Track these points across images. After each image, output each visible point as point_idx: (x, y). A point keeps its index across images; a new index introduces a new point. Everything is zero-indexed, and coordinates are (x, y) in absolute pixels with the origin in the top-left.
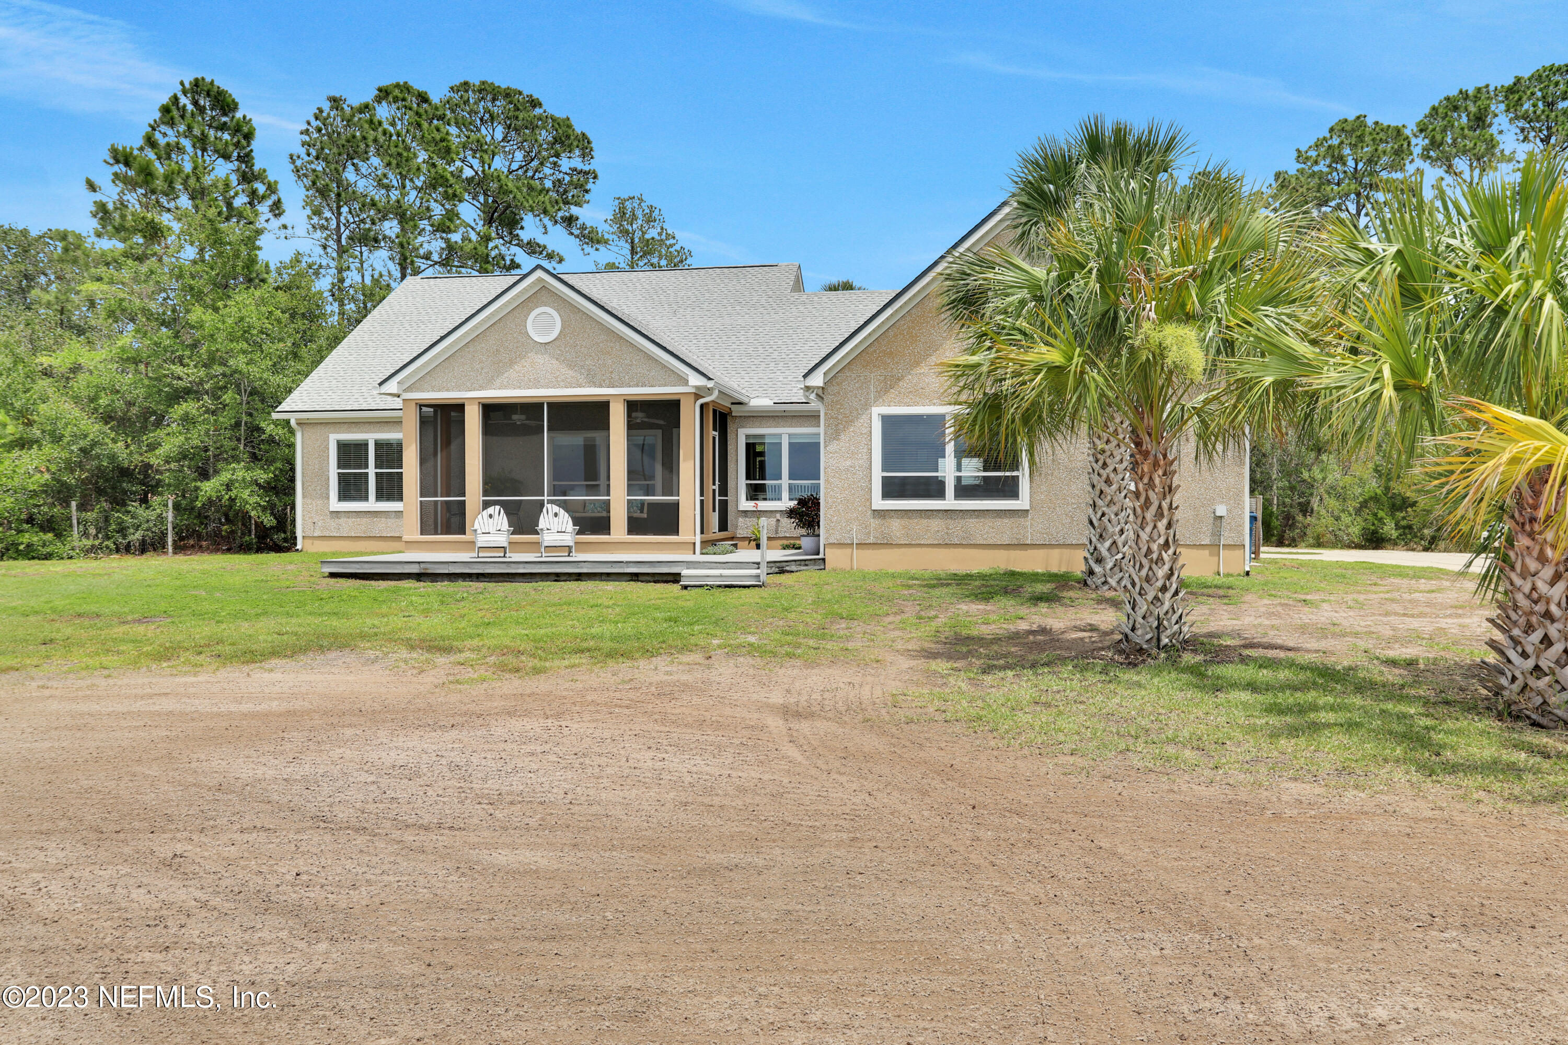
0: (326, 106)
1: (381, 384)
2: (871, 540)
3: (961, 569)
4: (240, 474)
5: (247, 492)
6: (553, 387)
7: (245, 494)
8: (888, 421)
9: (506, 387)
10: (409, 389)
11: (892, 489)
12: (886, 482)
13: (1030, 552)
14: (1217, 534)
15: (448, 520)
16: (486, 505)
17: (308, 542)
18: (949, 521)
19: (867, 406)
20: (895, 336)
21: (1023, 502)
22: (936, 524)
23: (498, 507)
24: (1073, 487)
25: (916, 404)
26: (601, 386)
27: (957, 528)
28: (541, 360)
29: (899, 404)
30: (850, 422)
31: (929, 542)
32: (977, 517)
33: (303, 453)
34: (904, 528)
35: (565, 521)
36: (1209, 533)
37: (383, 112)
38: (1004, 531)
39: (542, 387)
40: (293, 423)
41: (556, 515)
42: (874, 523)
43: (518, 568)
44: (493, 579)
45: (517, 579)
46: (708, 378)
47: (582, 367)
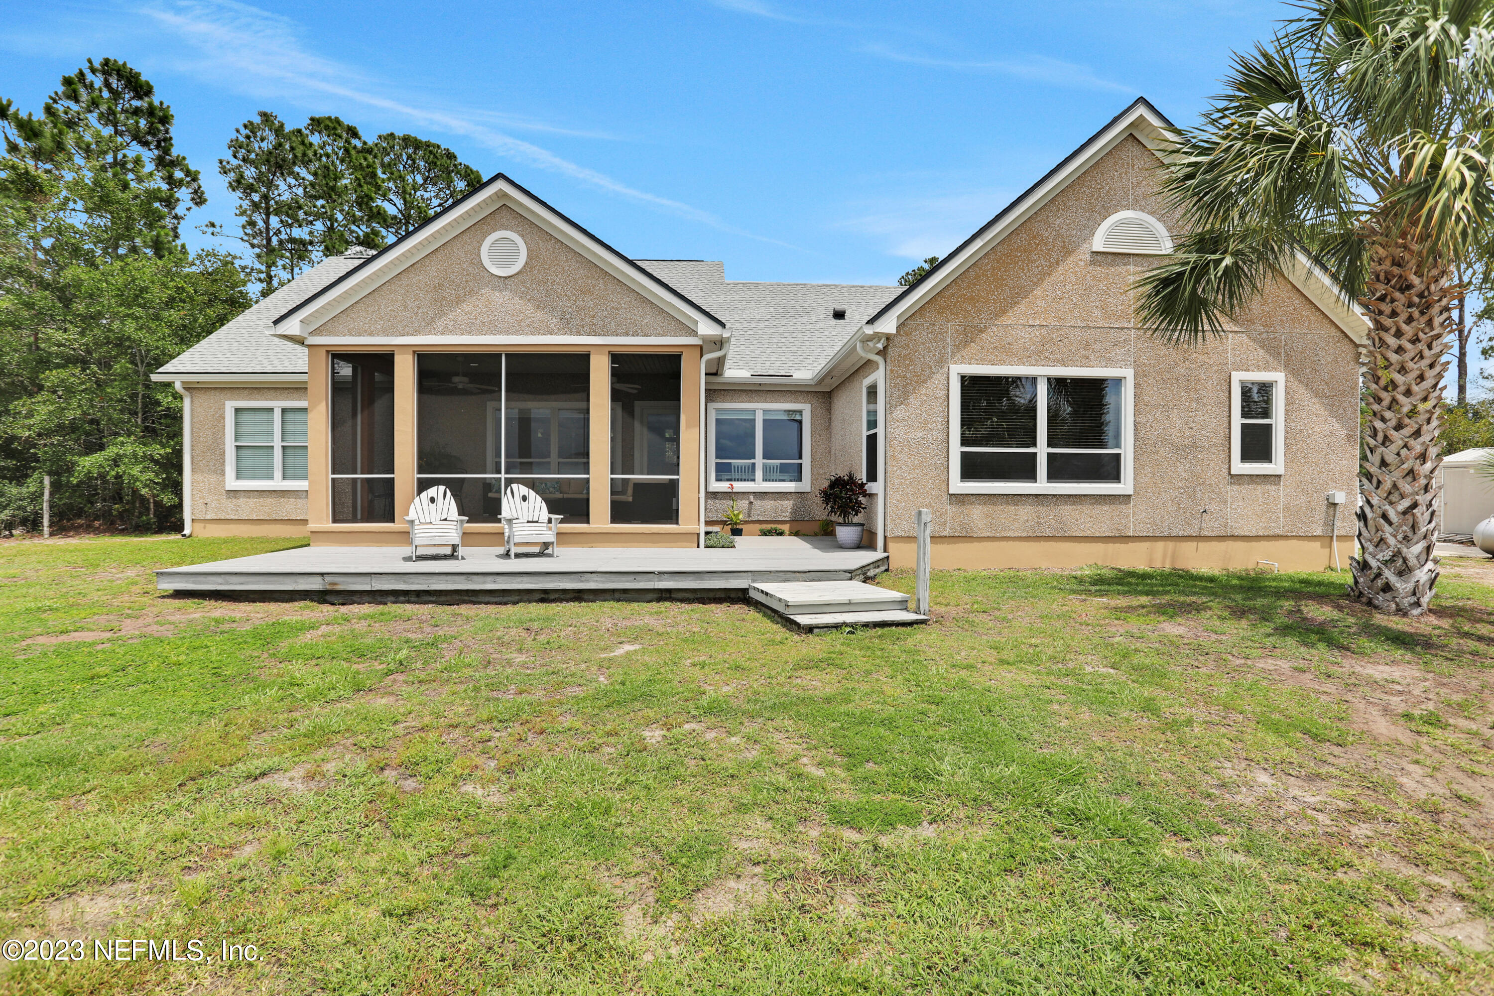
0: (257, 120)
1: (276, 322)
2: (947, 533)
4: (129, 449)
5: (139, 468)
6: (516, 333)
7: (136, 471)
8: (968, 382)
9: (451, 332)
10: (316, 332)
11: (973, 468)
12: (966, 459)
13: (1132, 546)
14: (1330, 524)
15: (371, 502)
16: (423, 485)
17: (199, 526)
18: (1040, 508)
19: (942, 362)
20: (977, 277)
21: (1125, 486)
22: (1026, 512)
23: (442, 488)
24: (1180, 468)
25: (1003, 363)
26: (579, 334)
27: (1050, 516)
28: (498, 297)
29: (981, 361)
30: (921, 381)
31: (1016, 534)
32: (1073, 503)
33: (192, 423)
34: (987, 516)
35: (537, 506)
36: (1321, 522)
37: (315, 139)
38: (1107, 520)
39: (501, 333)
40: (178, 386)
41: (524, 498)
42: (951, 510)
43: (484, 583)
44: (443, 599)
45: (481, 599)
46: (723, 325)
47: (554, 308)
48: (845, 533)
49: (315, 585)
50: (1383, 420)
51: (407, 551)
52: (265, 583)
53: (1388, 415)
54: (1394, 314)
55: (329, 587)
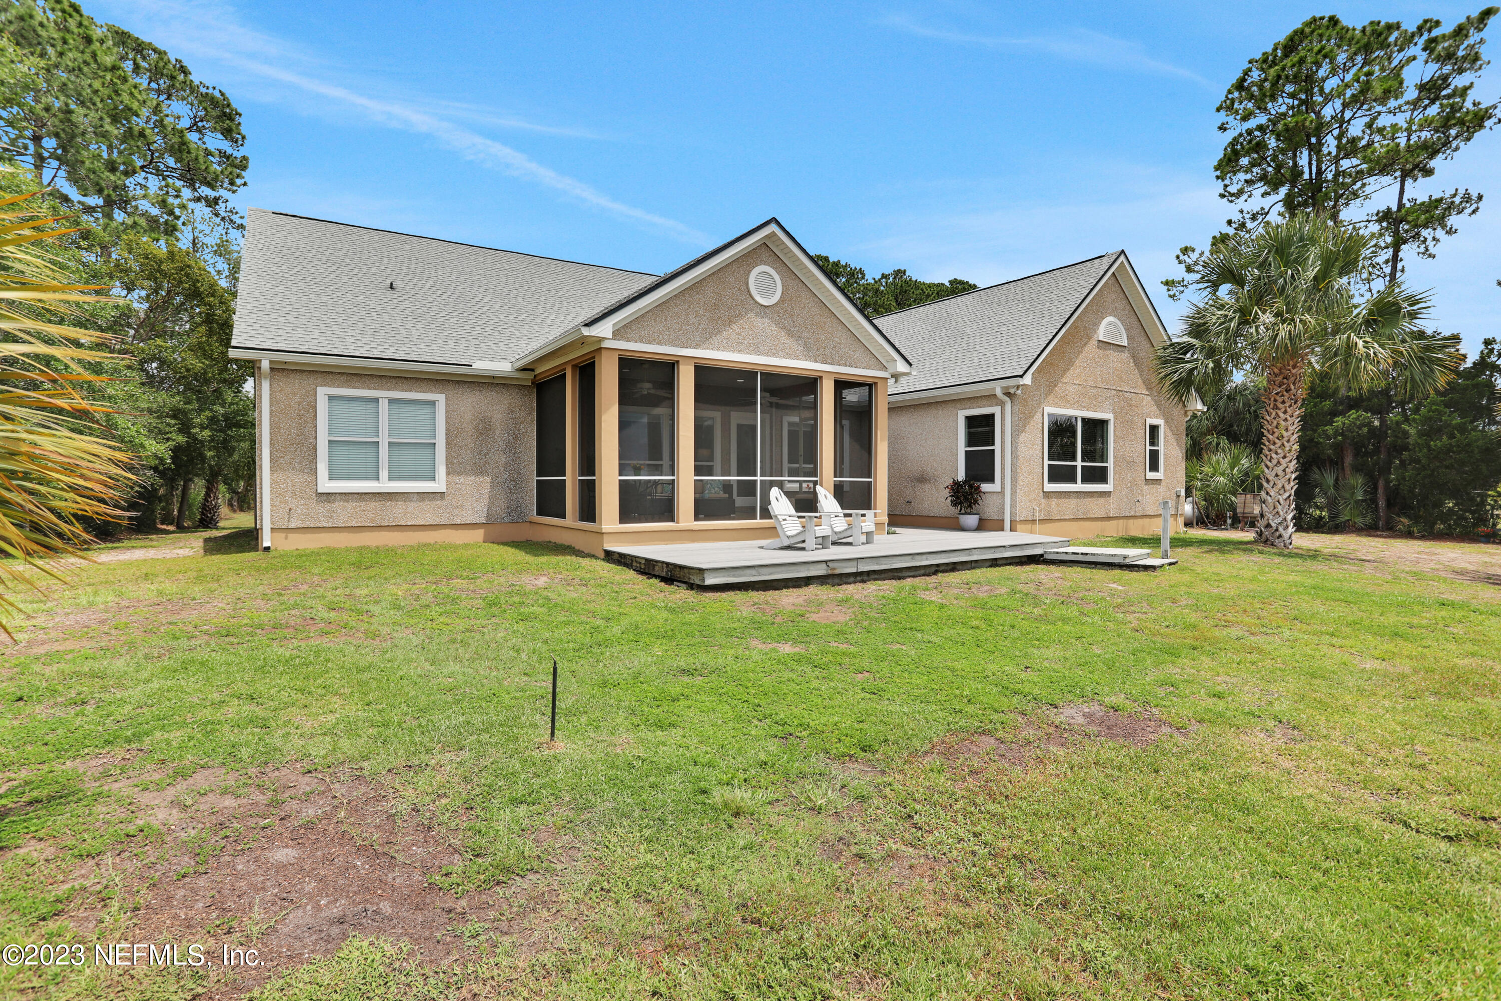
6: (773, 355)
8: (1049, 419)
9: (724, 349)
12: (1049, 468)
13: (1111, 523)
14: (1177, 507)
17: (280, 537)
19: (1040, 405)
21: (1109, 487)
26: (815, 361)
27: (1082, 506)
28: (760, 323)
30: (1030, 417)
38: (1102, 507)
39: (762, 354)
42: (1043, 502)
43: (921, 560)
44: (883, 576)
45: (904, 574)
46: (910, 365)
47: (799, 338)
48: (971, 520)
49: (821, 571)
50: (1276, 453)
51: (776, 542)
52: (787, 572)
53: (1279, 451)
54: (1283, 402)
55: (830, 572)
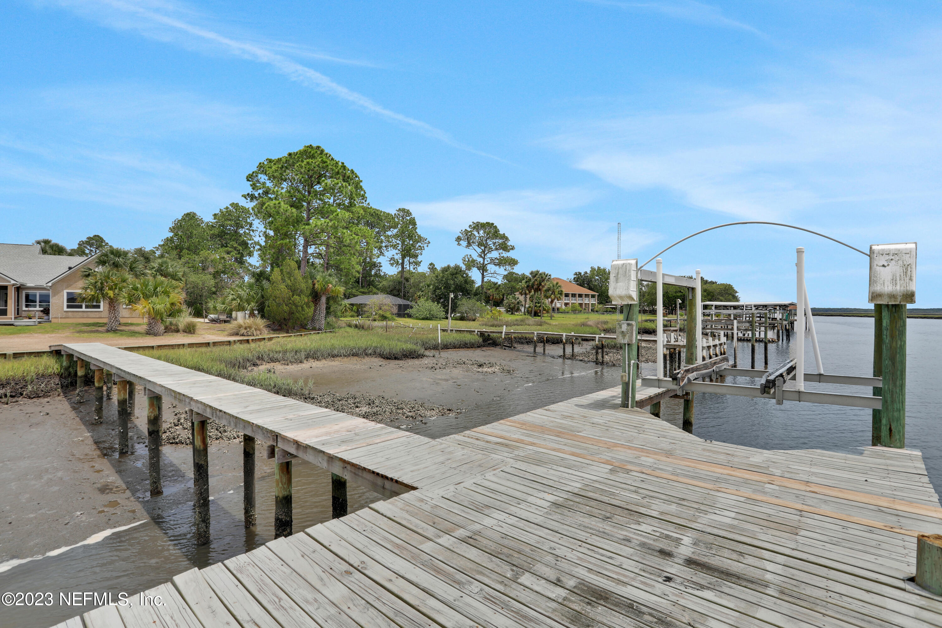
2: (63, 317)
3: (85, 322)
8: (68, 293)
11: (68, 307)
12: (67, 305)
13: (103, 319)
18: (83, 313)
19: (63, 290)
21: (102, 309)
22: (80, 314)
25: (75, 290)
27: (85, 315)
29: (71, 290)
31: (78, 317)
32: (90, 312)
34: (72, 314)
38: (97, 315)
42: (64, 313)
